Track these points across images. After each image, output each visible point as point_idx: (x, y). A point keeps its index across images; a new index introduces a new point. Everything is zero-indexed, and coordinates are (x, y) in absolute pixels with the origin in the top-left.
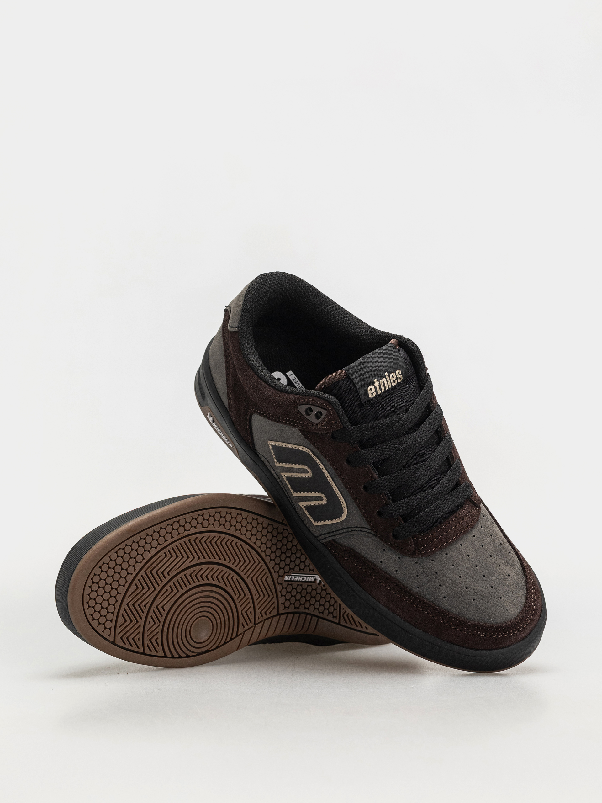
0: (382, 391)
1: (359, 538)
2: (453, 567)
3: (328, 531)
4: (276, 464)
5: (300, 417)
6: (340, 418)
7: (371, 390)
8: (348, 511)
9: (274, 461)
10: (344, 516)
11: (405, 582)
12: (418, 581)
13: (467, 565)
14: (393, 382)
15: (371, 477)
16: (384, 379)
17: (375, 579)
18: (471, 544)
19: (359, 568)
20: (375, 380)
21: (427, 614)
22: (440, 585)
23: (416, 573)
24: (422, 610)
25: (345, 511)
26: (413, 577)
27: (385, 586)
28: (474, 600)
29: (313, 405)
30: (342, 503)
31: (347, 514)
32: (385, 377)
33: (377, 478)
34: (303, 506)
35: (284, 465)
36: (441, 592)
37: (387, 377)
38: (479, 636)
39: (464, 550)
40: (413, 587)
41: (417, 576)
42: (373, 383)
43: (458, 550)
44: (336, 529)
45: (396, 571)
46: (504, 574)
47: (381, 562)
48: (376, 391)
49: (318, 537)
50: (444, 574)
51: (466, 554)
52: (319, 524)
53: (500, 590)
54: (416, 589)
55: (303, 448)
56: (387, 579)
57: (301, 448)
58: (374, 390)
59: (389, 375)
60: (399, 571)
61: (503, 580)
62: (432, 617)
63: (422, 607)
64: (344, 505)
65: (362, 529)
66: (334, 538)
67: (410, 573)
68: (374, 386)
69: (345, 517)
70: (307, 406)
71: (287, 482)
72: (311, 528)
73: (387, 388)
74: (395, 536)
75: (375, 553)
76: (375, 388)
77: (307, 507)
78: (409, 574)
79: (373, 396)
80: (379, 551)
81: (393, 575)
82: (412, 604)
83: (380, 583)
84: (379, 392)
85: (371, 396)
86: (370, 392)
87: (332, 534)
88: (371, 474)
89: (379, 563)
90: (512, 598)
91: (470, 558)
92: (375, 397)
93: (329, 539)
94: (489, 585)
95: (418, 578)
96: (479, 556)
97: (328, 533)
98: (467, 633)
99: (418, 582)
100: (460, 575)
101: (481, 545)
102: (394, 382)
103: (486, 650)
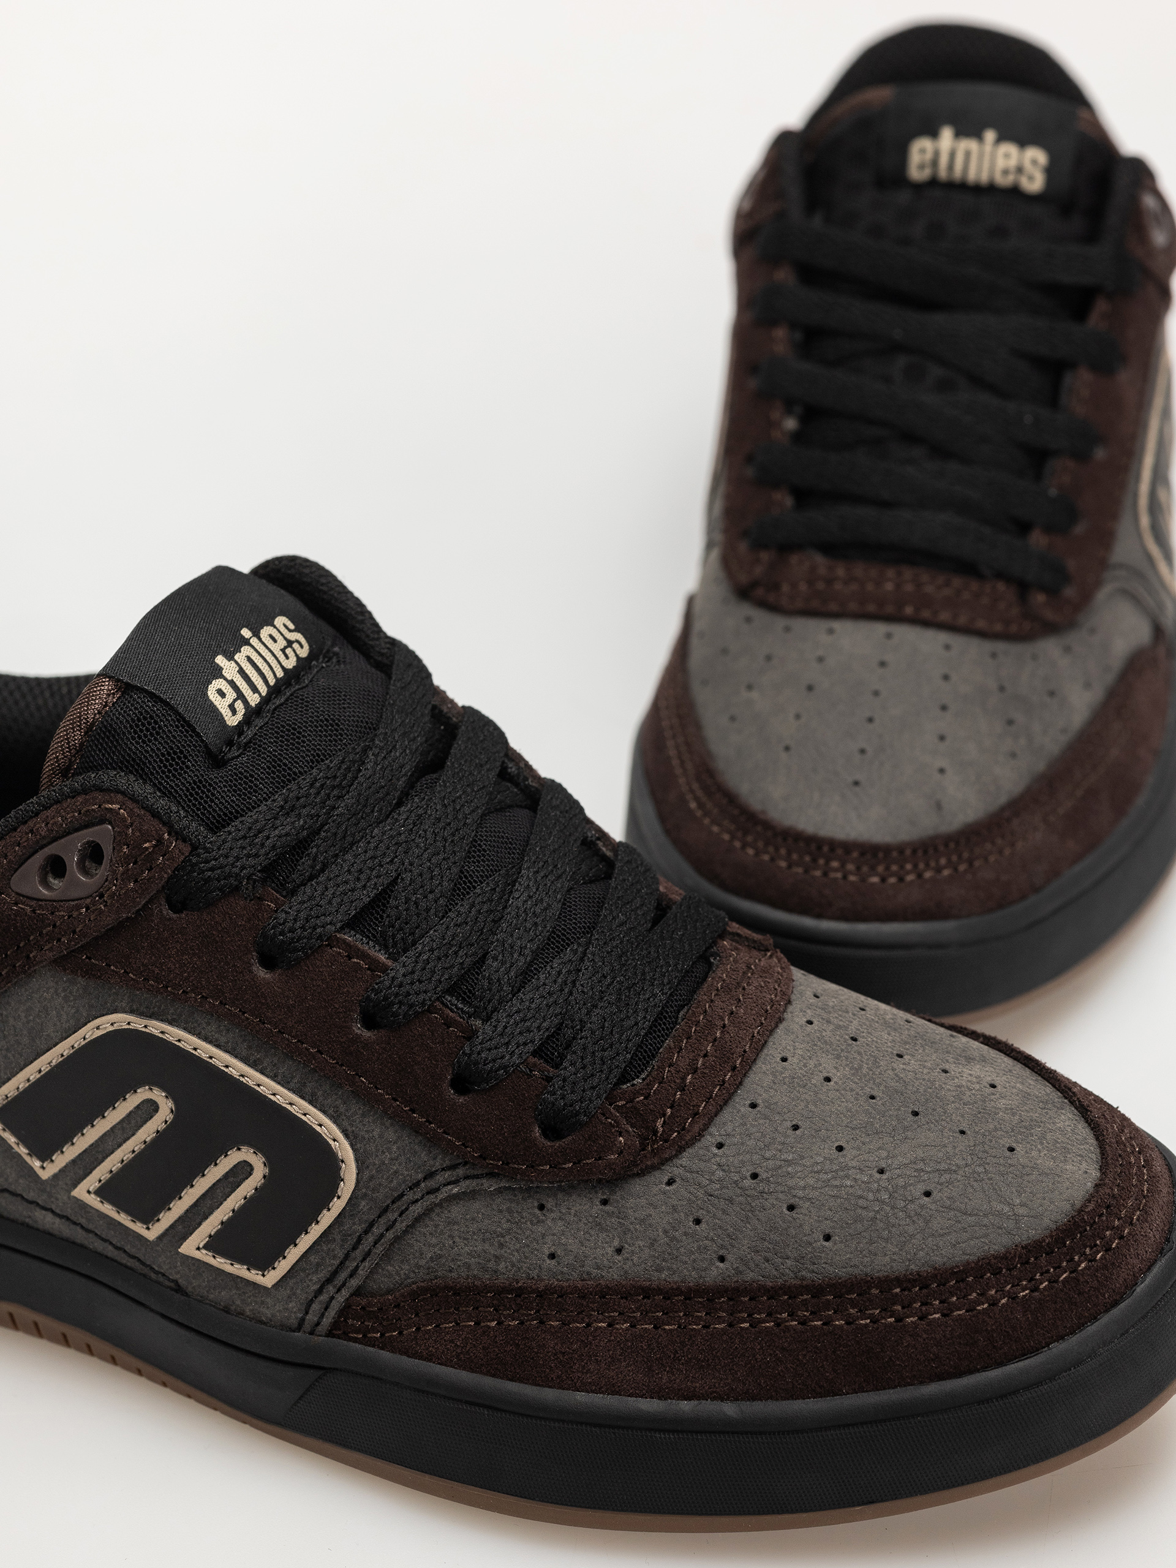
0: (260, 694)
1: (436, 1226)
2: (798, 1132)
3: (323, 1275)
4: (40, 1172)
5: (34, 911)
6: (164, 824)
7: (221, 694)
8: (352, 1146)
9: (31, 1169)
10: (350, 1172)
11: (669, 1269)
12: (707, 1238)
13: (839, 1106)
14: (282, 657)
15: (369, 969)
16: (246, 650)
17: (565, 1325)
18: (815, 1045)
19: (489, 1327)
20: (220, 660)
21: (800, 1326)
22: (791, 1208)
23: (687, 1215)
24: (778, 1325)
25: (344, 1149)
26: (686, 1234)
27: (610, 1325)
28: (928, 1194)
29: (55, 840)
30: (318, 1128)
31: (357, 1160)
32: (247, 642)
33: (389, 963)
34: (198, 1249)
35: (71, 1152)
36: (807, 1228)
37: (254, 641)
38: (1013, 1298)
39: (801, 1069)
40: (705, 1270)
41: (698, 1222)
42: (218, 673)
43: (784, 1078)
44: (348, 1246)
45: (619, 1251)
46: (977, 1087)
47: (552, 1256)
48: (240, 696)
49: (303, 1320)
50: (780, 1167)
51: (817, 1079)
52: (283, 1266)
53: (996, 1129)
54: (717, 1267)
55: (98, 1028)
56: (604, 1297)
57: (90, 1031)
58: (231, 695)
59: (257, 634)
60: (627, 1246)
61: (984, 1101)
62: (823, 1324)
63: (769, 1314)
64: (328, 1129)
65: (431, 1184)
66: (354, 1283)
67: (668, 1227)
68: (225, 679)
69: (354, 1176)
70: (39, 858)
71: (108, 1209)
72: (265, 1310)
73: (272, 681)
74: (552, 1131)
75: (517, 1239)
76: (232, 683)
77: (214, 1244)
78: (665, 1232)
79: (239, 717)
80: (525, 1223)
81: (613, 1275)
82: (731, 1325)
83: (589, 1325)
84: (254, 700)
85: (232, 721)
86: (222, 705)
87: (343, 1276)
88: (364, 956)
89: (548, 1261)
90: (1047, 1138)
91: (836, 1083)
92: (247, 720)
93: (341, 1298)
94: (950, 1130)
95: (703, 1225)
96: (861, 1067)
97: (329, 1281)
98: (967, 1311)
99: (712, 1240)
100: (837, 1144)
101: (847, 1037)
102: (287, 657)
103: (1061, 1338)
